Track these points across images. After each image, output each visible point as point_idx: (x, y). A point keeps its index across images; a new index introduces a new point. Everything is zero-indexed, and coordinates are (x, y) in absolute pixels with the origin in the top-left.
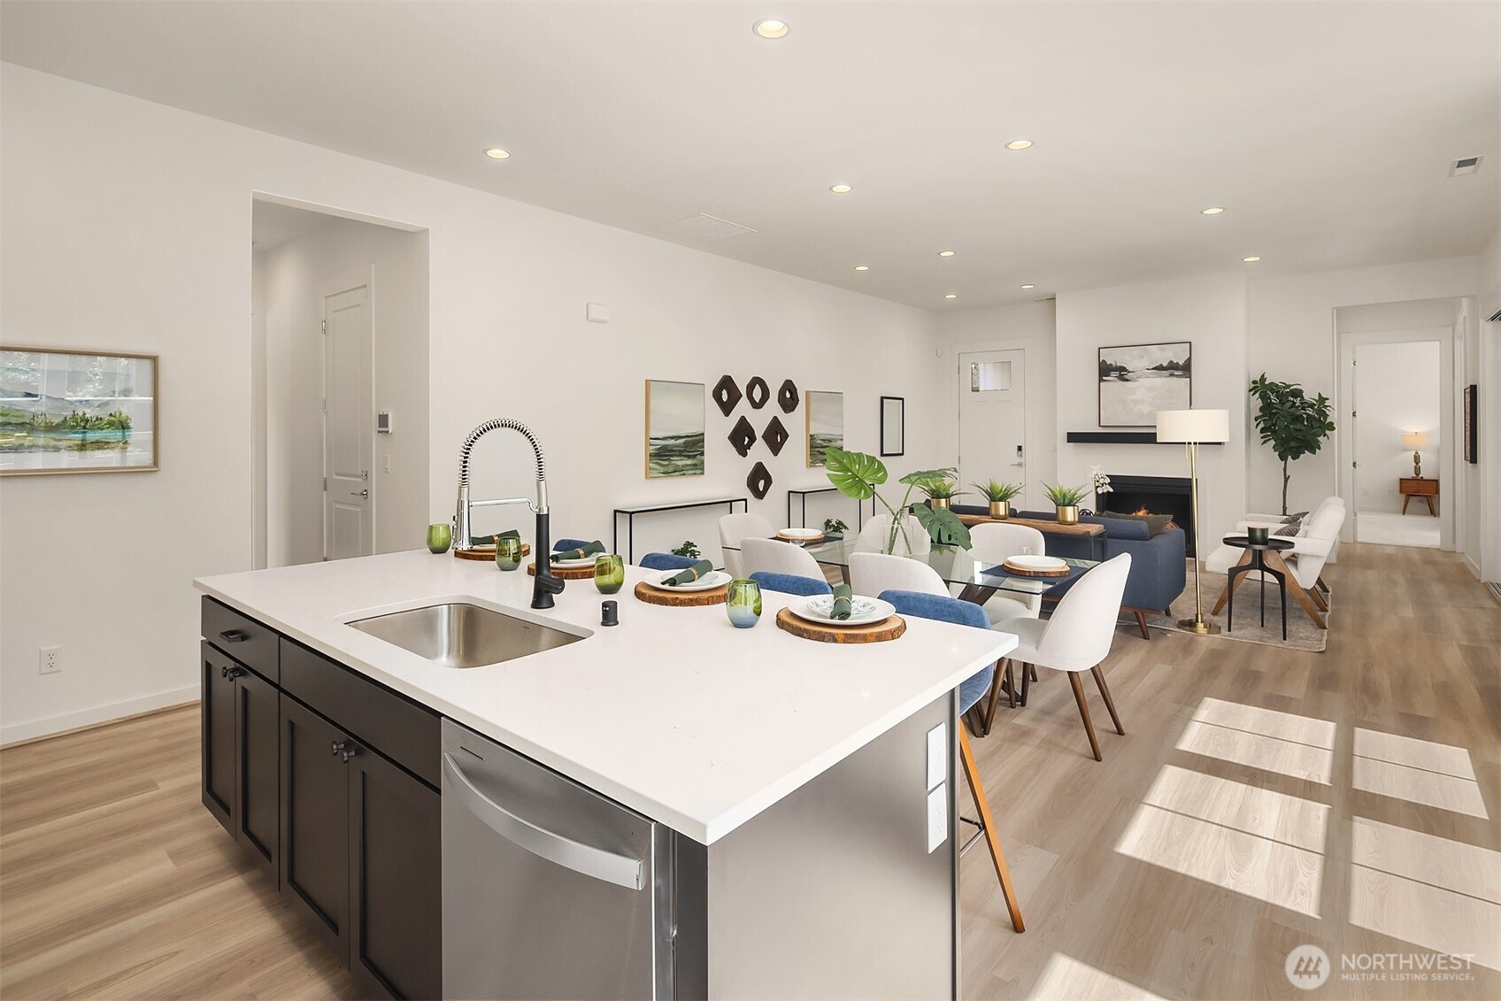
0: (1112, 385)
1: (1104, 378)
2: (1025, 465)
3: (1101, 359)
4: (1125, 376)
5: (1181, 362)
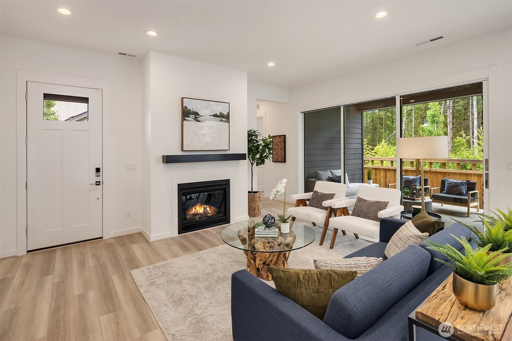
0: (190, 124)
1: (186, 118)
2: (103, 183)
3: (184, 105)
4: (198, 119)
5: (225, 114)
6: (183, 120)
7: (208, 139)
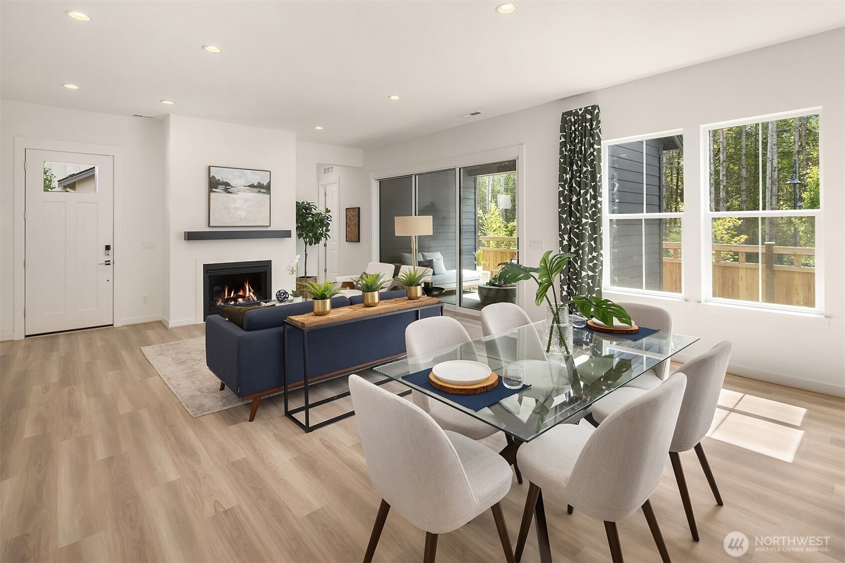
0: (219, 196)
1: (214, 190)
2: (114, 263)
3: (211, 175)
4: (229, 190)
5: (265, 184)
6: (210, 191)
7: (243, 214)
